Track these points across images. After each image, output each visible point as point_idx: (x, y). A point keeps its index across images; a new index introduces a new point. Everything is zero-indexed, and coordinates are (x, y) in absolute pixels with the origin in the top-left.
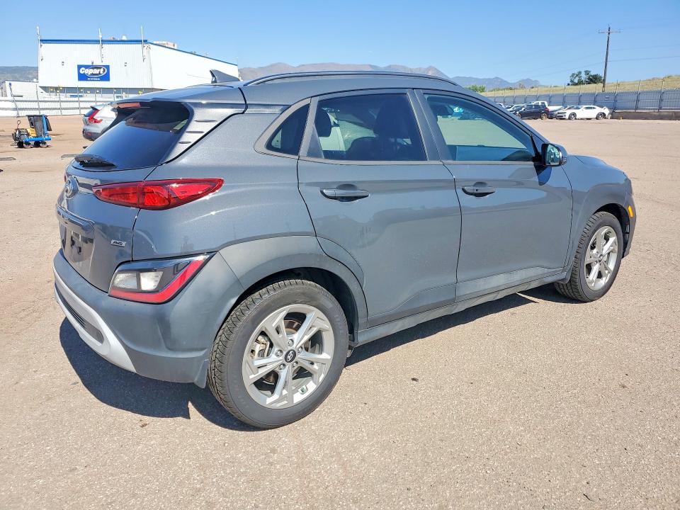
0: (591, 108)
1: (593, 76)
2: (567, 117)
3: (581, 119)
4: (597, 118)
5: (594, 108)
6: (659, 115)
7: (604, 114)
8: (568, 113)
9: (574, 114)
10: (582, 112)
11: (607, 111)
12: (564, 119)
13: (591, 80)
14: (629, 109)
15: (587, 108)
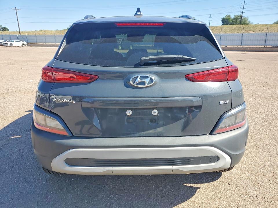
0: (18, 42)
1: (4, 28)
2: (9, 45)
3: (15, 46)
4: (22, 46)
5: (20, 42)
6: (46, 45)
7: (25, 45)
8: (9, 43)
9: (12, 44)
10: (15, 43)
11: (26, 43)
12: (7, 46)
13: (3, 29)
14: (34, 42)
15: (17, 41)
